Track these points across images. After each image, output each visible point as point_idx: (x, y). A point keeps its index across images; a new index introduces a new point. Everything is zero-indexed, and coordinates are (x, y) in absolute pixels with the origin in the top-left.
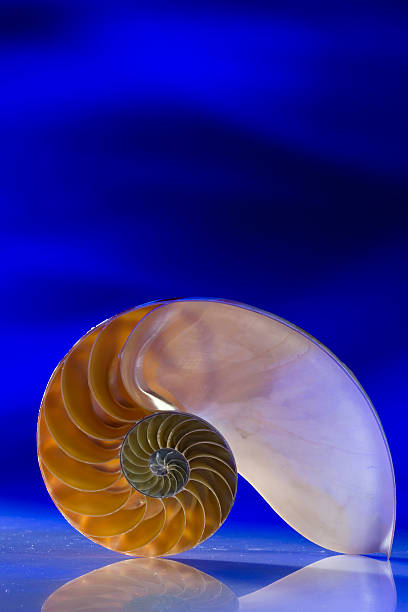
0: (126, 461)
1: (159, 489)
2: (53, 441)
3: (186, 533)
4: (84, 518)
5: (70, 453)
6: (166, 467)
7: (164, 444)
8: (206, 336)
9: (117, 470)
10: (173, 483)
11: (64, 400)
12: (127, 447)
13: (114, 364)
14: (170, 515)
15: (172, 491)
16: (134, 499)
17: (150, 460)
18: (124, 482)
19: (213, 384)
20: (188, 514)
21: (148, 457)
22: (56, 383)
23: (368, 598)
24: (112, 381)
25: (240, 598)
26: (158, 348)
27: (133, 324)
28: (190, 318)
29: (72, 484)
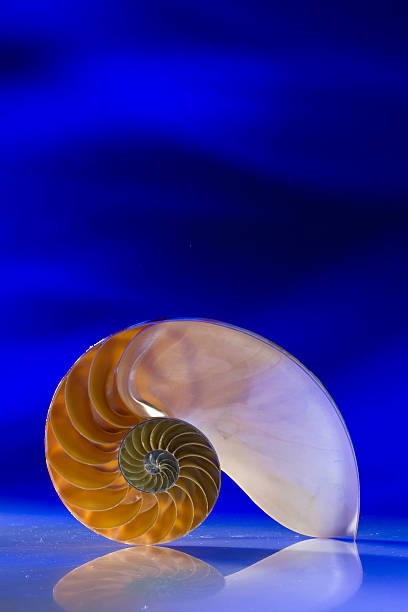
0: (123, 462)
1: (152, 486)
2: (59, 447)
3: (177, 523)
4: (88, 513)
5: (74, 456)
6: (159, 466)
7: (156, 446)
8: (190, 351)
9: (115, 470)
10: (165, 479)
11: (68, 410)
12: (123, 450)
13: (111, 377)
14: (163, 508)
15: (164, 488)
16: (131, 495)
17: (144, 461)
18: (122, 480)
19: (197, 392)
20: (178, 507)
21: (142, 458)
22: (60, 395)
23: (338, 574)
24: (109, 392)
25: (226, 577)
26: (149, 363)
27: (127, 343)
28: (176, 335)
29: (77, 484)
